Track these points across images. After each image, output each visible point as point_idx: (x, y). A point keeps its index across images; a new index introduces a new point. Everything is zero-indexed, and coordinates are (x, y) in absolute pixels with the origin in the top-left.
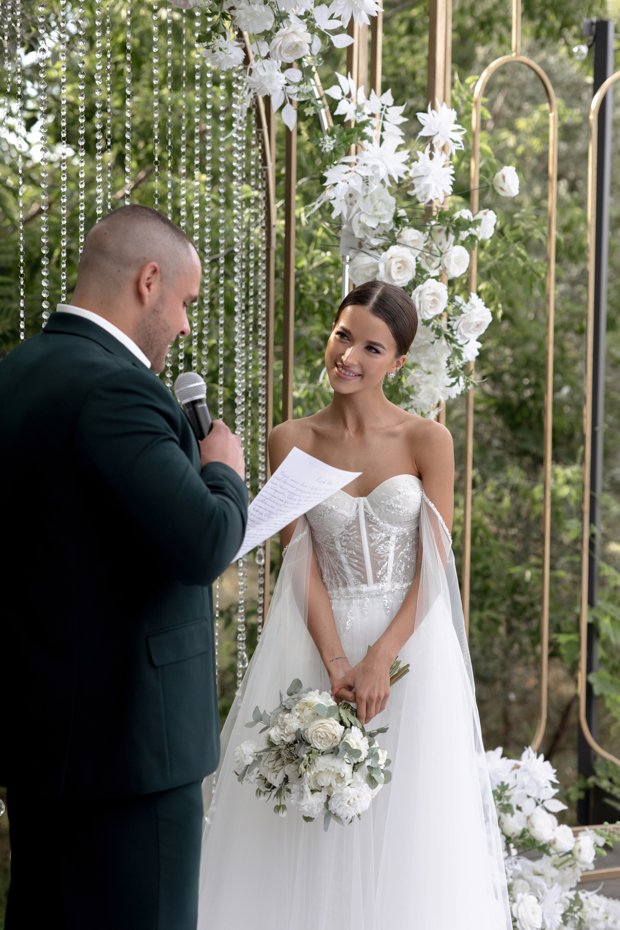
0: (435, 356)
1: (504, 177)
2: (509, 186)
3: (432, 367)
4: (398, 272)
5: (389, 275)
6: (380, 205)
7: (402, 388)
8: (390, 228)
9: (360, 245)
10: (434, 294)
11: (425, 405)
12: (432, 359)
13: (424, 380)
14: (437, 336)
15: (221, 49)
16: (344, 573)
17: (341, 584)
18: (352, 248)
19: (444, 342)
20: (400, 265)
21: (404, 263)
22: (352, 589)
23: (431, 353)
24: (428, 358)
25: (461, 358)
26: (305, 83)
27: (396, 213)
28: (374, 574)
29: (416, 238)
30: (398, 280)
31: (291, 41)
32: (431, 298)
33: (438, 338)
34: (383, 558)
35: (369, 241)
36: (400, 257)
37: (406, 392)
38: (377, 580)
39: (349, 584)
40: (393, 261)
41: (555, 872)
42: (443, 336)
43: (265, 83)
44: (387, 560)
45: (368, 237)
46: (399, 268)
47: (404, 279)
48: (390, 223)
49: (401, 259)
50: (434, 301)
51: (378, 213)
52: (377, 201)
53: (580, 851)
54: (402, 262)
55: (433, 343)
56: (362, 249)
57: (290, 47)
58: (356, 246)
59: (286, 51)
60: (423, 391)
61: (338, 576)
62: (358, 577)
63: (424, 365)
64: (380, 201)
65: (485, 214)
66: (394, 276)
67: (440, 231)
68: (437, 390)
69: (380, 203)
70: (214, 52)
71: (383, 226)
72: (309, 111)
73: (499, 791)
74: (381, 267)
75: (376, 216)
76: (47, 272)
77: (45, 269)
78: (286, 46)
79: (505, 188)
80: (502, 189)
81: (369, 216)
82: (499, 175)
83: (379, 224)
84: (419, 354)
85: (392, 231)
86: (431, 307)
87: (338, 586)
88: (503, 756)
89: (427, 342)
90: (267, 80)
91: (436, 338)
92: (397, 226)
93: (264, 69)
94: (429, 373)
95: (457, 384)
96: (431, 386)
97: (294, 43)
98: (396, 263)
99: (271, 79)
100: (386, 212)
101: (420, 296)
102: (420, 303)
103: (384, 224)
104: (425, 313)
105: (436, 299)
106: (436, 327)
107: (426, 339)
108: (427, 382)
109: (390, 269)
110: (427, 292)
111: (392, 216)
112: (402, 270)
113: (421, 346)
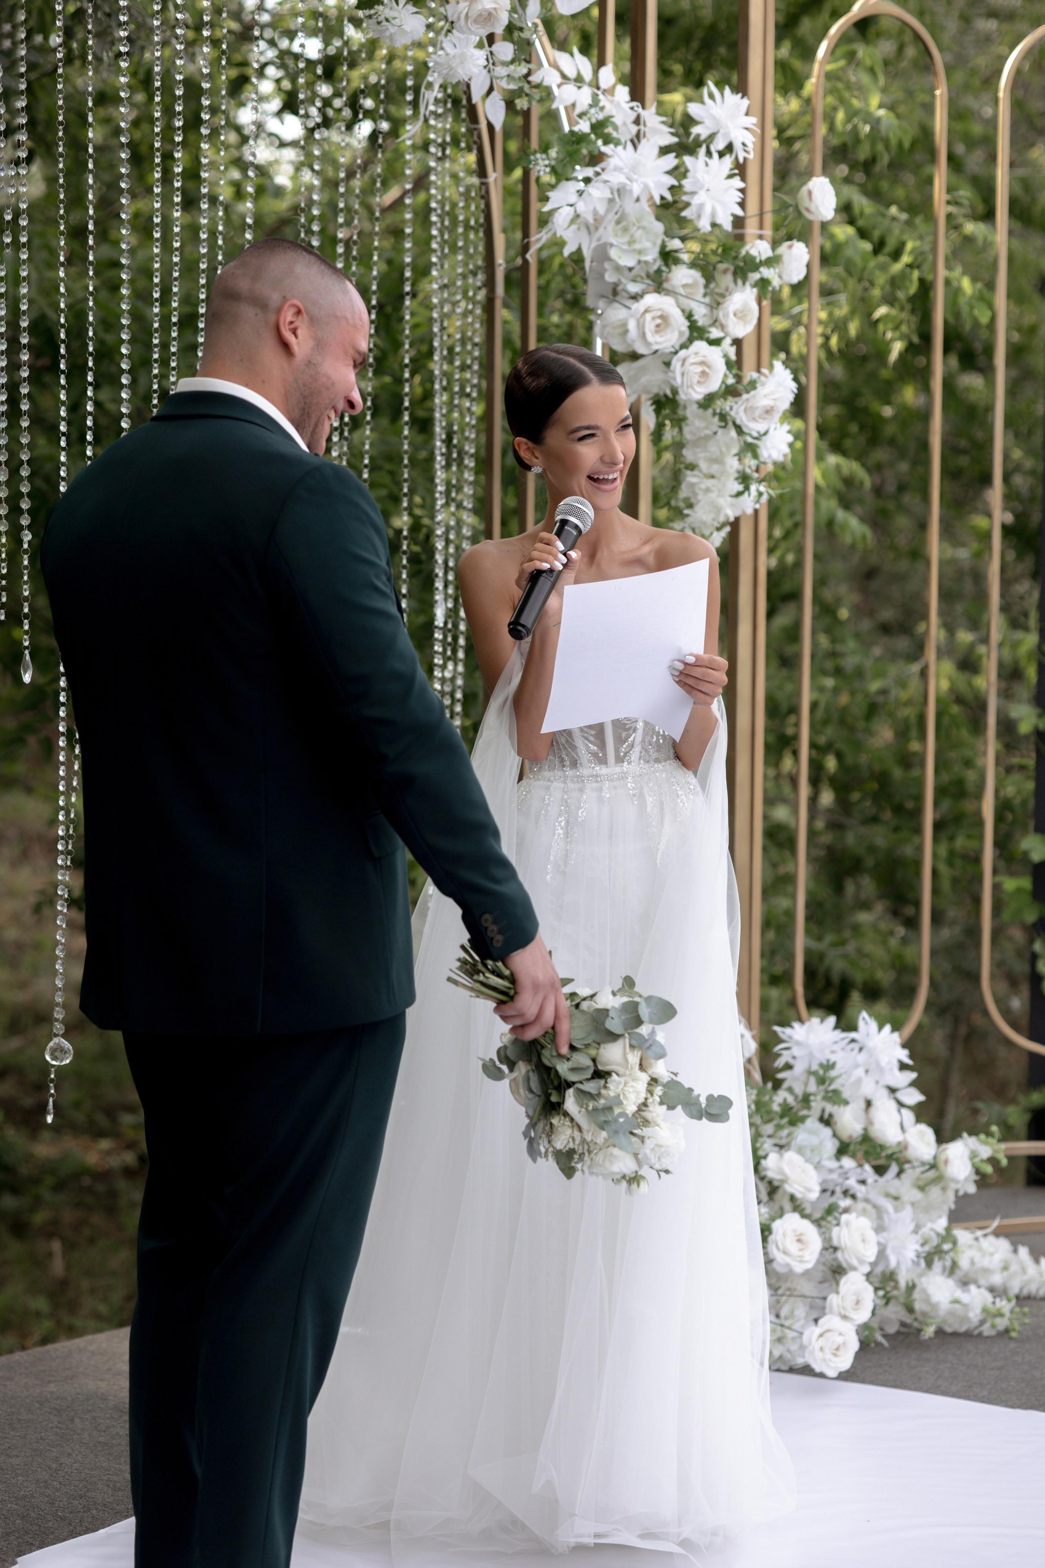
0: (718, 453)
1: (810, 193)
2: (817, 207)
3: (715, 469)
4: (657, 332)
5: (643, 335)
6: (639, 234)
7: (677, 499)
8: (655, 267)
9: (615, 293)
10: (703, 363)
11: (705, 523)
12: (714, 456)
13: (703, 486)
14: (723, 424)
15: (387, 20)
16: (574, 748)
17: (567, 763)
18: (603, 296)
19: (733, 433)
20: (659, 321)
21: (664, 320)
22: (585, 771)
23: (713, 449)
24: (708, 455)
25: (755, 456)
26: (517, 63)
27: (663, 246)
28: (617, 751)
29: (689, 281)
30: (657, 343)
31: (480, 7)
32: (699, 369)
33: (724, 427)
34: (630, 728)
35: (625, 285)
36: (659, 310)
37: (682, 505)
38: (620, 760)
39: (581, 764)
40: (648, 317)
41: (917, 1195)
42: (730, 424)
43: (454, 65)
44: (635, 730)
45: (623, 280)
46: (658, 326)
47: (666, 341)
48: (655, 260)
49: (659, 313)
50: (703, 374)
51: (637, 246)
52: (635, 228)
53: (946, 1162)
54: (662, 317)
55: (715, 433)
56: (618, 298)
57: (480, 15)
58: (609, 293)
59: (476, 21)
60: (702, 503)
61: (564, 752)
62: (595, 755)
63: (703, 466)
64: (639, 228)
65: (790, 247)
66: (650, 337)
67: (725, 271)
68: (721, 501)
69: (640, 232)
70: (379, 23)
71: (643, 265)
72: (521, 104)
73: (821, 1072)
74: (632, 325)
75: (634, 250)
76: (127, 334)
77: (126, 330)
78: (473, 14)
79: (813, 208)
80: (808, 210)
81: (624, 251)
82: (804, 189)
83: (639, 262)
84: (698, 450)
85: (659, 271)
86: (699, 382)
87: (564, 766)
88: (836, 1027)
89: (708, 432)
90: (458, 60)
91: (721, 427)
92: (667, 265)
93: (455, 46)
94: (713, 477)
95: (746, 494)
96: (713, 495)
97: (486, 10)
98: (653, 318)
99: (463, 59)
100: (648, 245)
101: (683, 365)
102: (683, 374)
103: (646, 262)
104: (690, 390)
105: (707, 370)
106: (718, 411)
107: (707, 428)
108: (708, 490)
109: (643, 327)
110: (692, 360)
111: (657, 250)
112: (662, 327)
113: (700, 438)
